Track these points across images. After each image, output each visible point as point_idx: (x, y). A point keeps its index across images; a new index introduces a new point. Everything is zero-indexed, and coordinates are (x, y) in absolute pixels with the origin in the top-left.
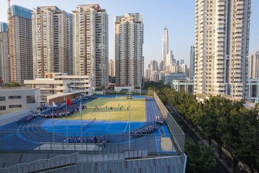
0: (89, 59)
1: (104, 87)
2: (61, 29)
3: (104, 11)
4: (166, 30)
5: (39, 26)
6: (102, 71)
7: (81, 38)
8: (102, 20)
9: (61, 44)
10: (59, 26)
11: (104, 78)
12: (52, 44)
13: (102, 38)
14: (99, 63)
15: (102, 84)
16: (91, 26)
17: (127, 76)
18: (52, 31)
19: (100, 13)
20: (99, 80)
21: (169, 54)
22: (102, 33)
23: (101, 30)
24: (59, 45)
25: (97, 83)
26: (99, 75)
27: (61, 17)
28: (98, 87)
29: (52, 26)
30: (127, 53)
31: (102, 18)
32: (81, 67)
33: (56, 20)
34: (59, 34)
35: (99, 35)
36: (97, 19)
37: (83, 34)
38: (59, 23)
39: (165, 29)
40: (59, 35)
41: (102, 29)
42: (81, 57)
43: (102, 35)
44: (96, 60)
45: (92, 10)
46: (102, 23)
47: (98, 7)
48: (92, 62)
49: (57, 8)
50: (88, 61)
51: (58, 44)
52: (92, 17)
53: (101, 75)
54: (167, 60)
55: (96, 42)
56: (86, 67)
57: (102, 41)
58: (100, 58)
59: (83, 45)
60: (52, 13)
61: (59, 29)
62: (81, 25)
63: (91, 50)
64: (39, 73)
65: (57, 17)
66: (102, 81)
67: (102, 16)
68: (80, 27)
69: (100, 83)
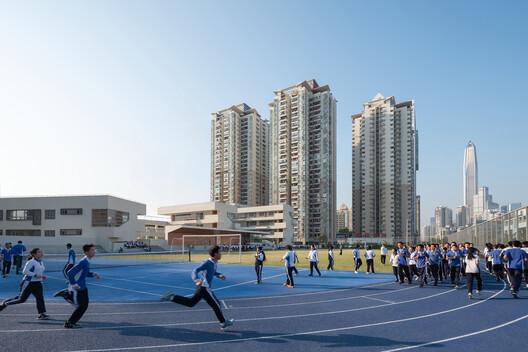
0: (296, 184)
1: (323, 238)
2: (253, 139)
3: (326, 88)
4: (472, 148)
5: (219, 139)
6: (322, 206)
7: (282, 147)
8: (321, 109)
9: (252, 166)
10: (249, 135)
11: (326, 221)
12: (237, 166)
13: (322, 143)
14: (317, 191)
15: (322, 232)
16: (300, 121)
17: (378, 218)
18: (237, 145)
19: (319, 94)
20: (316, 225)
21: (481, 193)
22: (321, 133)
23: (319, 127)
24: (248, 168)
25: (311, 230)
26: (315, 216)
27: (251, 119)
28: (312, 239)
29: (237, 137)
30: (378, 171)
31: (322, 104)
33: (243, 126)
35: (316, 137)
36: (313, 107)
37: (285, 140)
38: (249, 130)
39: (469, 145)
40: (248, 151)
41: (322, 126)
42: (282, 182)
43: (323, 136)
44: (311, 187)
45: (302, 90)
46: (322, 114)
47: (315, 84)
48: (300, 189)
49: (246, 107)
50: (293, 188)
51: (246, 165)
52: (301, 104)
53: (319, 215)
54: (475, 205)
55: (311, 153)
56: (290, 200)
57: (322, 148)
58: (317, 181)
59: (284, 159)
60: (237, 115)
62: (282, 123)
63: (300, 166)
65: (246, 119)
66: (322, 226)
67: (322, 99)
68: (280, 126)
69: (317, 230)
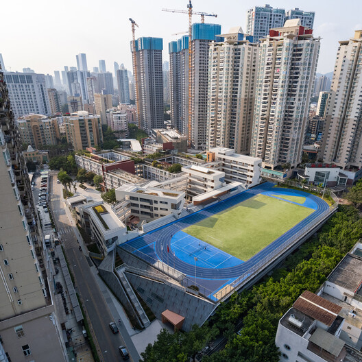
0: (272, 124)
1: (289, 164)
2: (244, 70)
5: (215, 68)
6: (291, 140)
7: (265, 90)
8: (303, 57)
9: (242, 93)
10: (241, 65)
11: (292, 152)
14: (289, 128)
15: (288, 160)
16: (282, 70)
20: (284, 154)
22: (300, 79)
23: (298, 73)
24: (238, 95)
25: (280, 157)
26: (284, 146)
27: (244, 50)
28: (280, 164)
31: (303, 52)
32: (261, 134)
34: (240, 77)
35: (295, 82)
36: (296, 54)
37: (268, 84)
38: (241, 61)
41: (301, 72)
42: (262, 119)
45: (287, 41)
46: (302, 61)
48: (275, 128)
50: (270, 126)
51: (237, 92)
52: (284, 55)
53: (288, 147)
55: (288, 95)
56: (267, 135)
57: (298, 93)
58: (290, 120)
60: (231, 47)
61: (240, 70)
62: (267, 68)
64: (212, 134)
65: (239, 50)
66: (289, 155)
67: (304, 47)
68: (265, 71)
69: (285, 158)
